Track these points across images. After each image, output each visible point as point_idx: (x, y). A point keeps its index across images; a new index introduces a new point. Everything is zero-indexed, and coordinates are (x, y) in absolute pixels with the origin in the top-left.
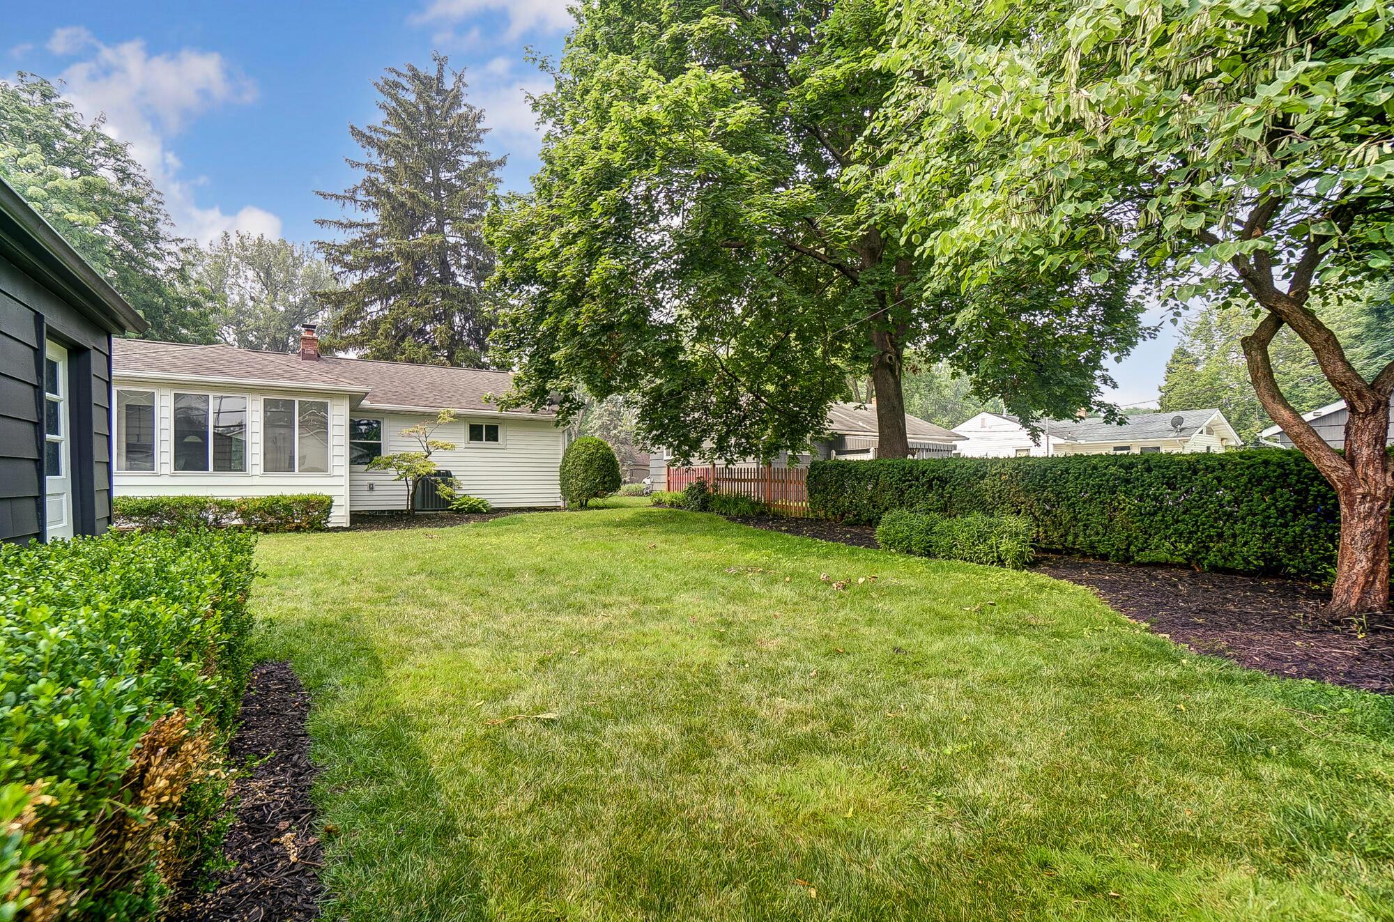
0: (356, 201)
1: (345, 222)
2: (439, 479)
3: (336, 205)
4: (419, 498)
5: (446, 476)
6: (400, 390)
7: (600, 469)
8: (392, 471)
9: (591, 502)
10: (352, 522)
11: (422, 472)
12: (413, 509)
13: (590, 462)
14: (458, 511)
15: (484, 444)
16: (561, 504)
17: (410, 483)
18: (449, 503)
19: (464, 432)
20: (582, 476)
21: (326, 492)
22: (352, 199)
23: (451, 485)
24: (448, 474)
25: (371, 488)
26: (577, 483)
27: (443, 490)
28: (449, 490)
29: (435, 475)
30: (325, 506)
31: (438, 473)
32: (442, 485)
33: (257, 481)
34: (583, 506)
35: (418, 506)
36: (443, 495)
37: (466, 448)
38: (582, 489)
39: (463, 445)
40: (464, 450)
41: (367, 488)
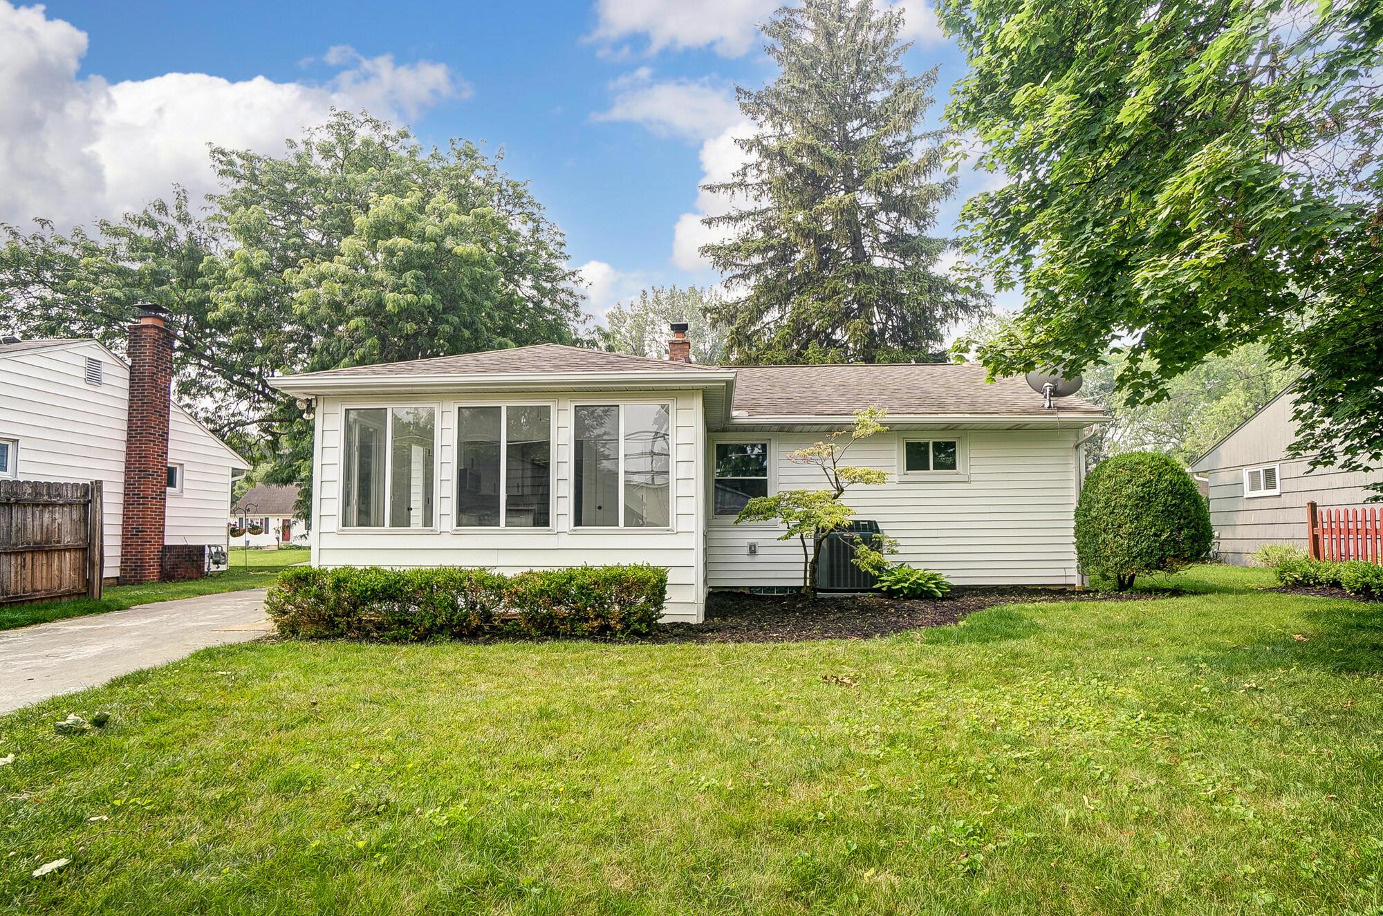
0: (747, 186)
1: (734, 214)
2: (857, 536)
3: (723, 196)
4: (823, 567)
5: (868, 530)
6: (796, 395)
7: (1168, 512)
8: (780, 525)
9: (1143, 580)
10: (708, 613)
11: (828, 522)
12: (814, 589)
13: (1145, 500)
14: (890, 593)
15: (931, 474)
16: (1075, 580)
17: (810, 542)
18: (875, 580)
19: (895, 456)
20: (1128, 528)
21: (656, 561)
22: (742, 184)
23: (877, 546)
24: (872, 527)
25: (753, 550)
26: (1115, 543)
27: (865, 558)
28: (874, 556)
29: (851, 528)
30: (656, 587)
31: (856, 526)
32: (864, 548)
33: (565, 541)
34: (1125, 587)
35: (823, 582)
36: (864, 566)
37: (901, 482)
38: (1129, 554)
39: (896, 478)
40: (895, 486)
41: (746, 551)
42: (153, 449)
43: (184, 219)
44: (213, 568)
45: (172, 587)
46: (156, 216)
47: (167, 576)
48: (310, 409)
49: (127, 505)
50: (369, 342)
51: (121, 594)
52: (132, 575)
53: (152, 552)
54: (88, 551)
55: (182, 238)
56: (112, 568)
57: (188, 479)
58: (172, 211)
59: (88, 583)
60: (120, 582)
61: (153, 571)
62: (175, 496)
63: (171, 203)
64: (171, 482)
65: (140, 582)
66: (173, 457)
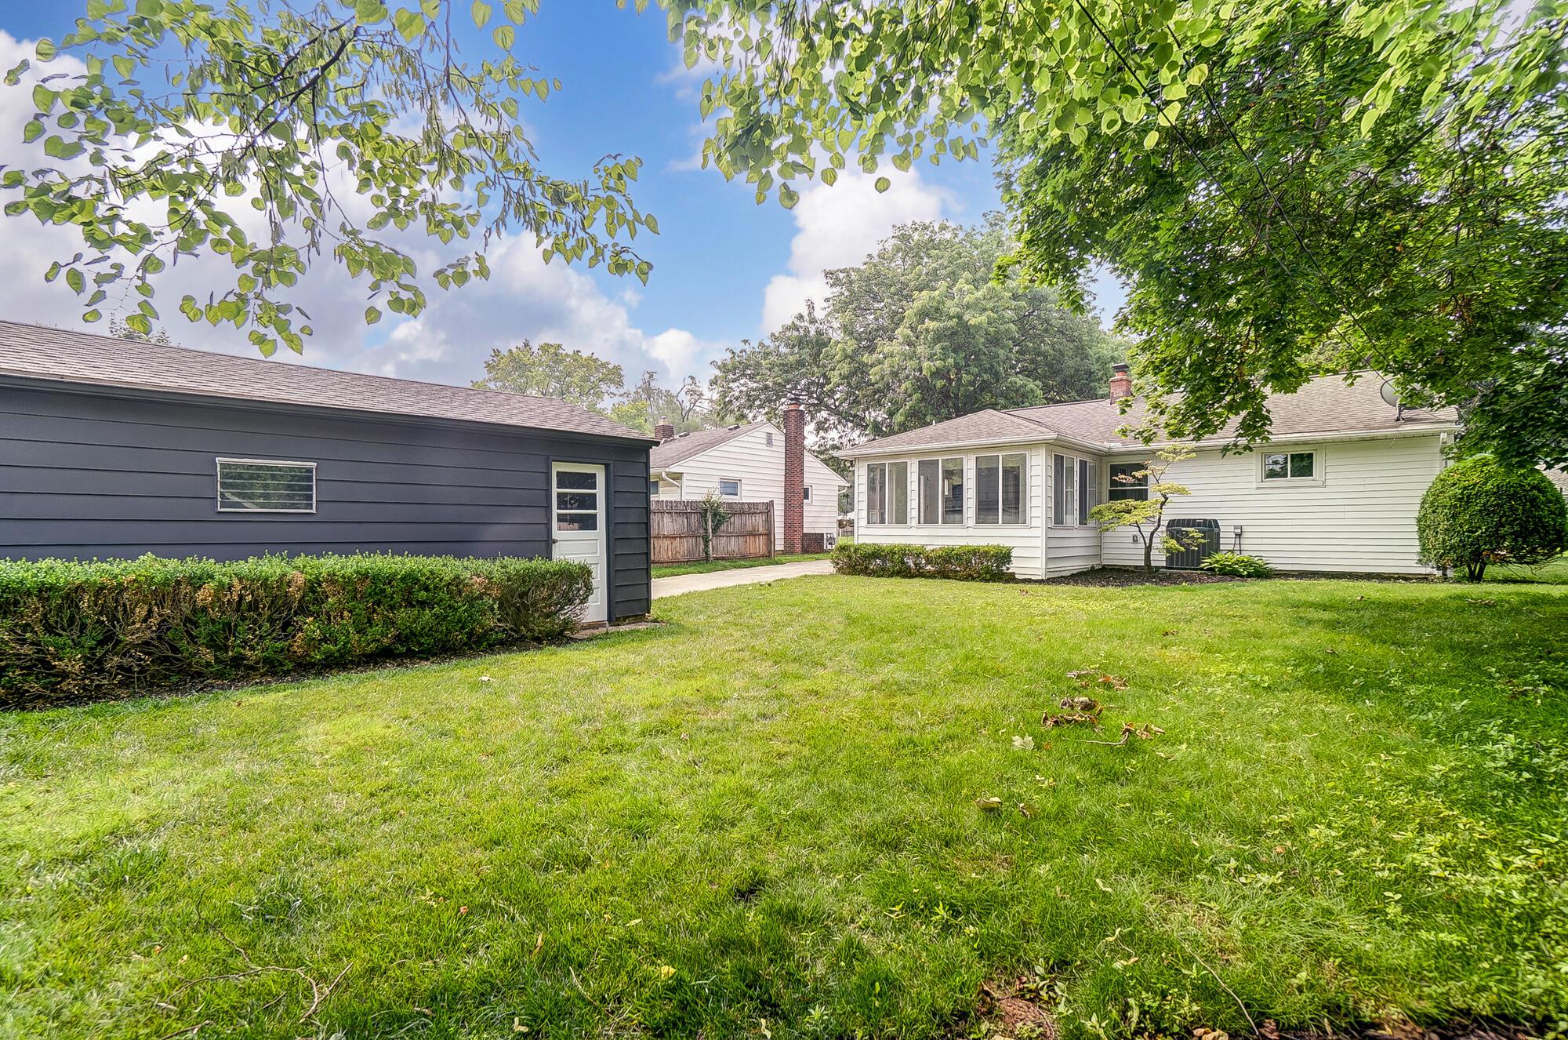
2: (1192, 530)
5: (1207, 526)
15: (1287, 481)
16: (1432, 571)
19: (1255, 466)
24: (1210, 524)
25: (1135, 540)
31: (1194, 523)
37: (1258, 489)
38: (1444, 547)
39: (1255, 485)
40: (1255, 492)
41: (1131, 540)
42: (797, 479)
43: (813, 321)
44: (829, 547)
45: (806, 556)
46: (797, 323)
47: (805, 551)
48: (852, 465)
49: (786, 510)
50: (915, 396)
51: (782, 558)
52: (789, 550)
53: (798, 538)
54: (769, 535)
55: (813, 333)
56: (779, 545)
57: (814, 493)
58: (806, 317)
59: (770, 552)
60: (784, 553)
61: (798, 548)
62: (808, 504)
63: (805, 313)
64: (806, 497)
65: (792, 553)
66: (807, 482)
